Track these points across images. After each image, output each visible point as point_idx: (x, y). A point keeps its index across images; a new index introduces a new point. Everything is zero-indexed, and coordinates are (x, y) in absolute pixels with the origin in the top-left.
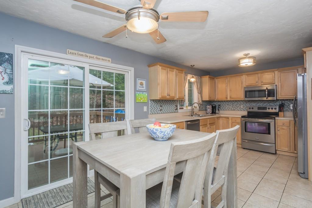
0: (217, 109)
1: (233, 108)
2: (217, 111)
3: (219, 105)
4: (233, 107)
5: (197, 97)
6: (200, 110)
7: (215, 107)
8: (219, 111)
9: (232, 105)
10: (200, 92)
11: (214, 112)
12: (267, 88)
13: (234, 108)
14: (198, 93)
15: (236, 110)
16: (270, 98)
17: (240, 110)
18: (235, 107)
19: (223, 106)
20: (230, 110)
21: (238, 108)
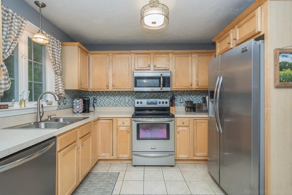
0: (91, 105)
1: (114, 103)
2: (91, 109)
3: (94, 99)
4: (116, 101)
5: (54, 81)
6: (59, 109)
7: (89, 101)
8: (94, 107)
9: (113, 99)
10: (60, 73)
11: (86, 110)
12: (161, 75)
13: (117, 103)
14: (56, 74)
15: (119, 106)
16: (165, 89)
17: (124, 105)
18: (118, 101)
19: (100, 100)
20: (111, 106)
21: (122, 103)
